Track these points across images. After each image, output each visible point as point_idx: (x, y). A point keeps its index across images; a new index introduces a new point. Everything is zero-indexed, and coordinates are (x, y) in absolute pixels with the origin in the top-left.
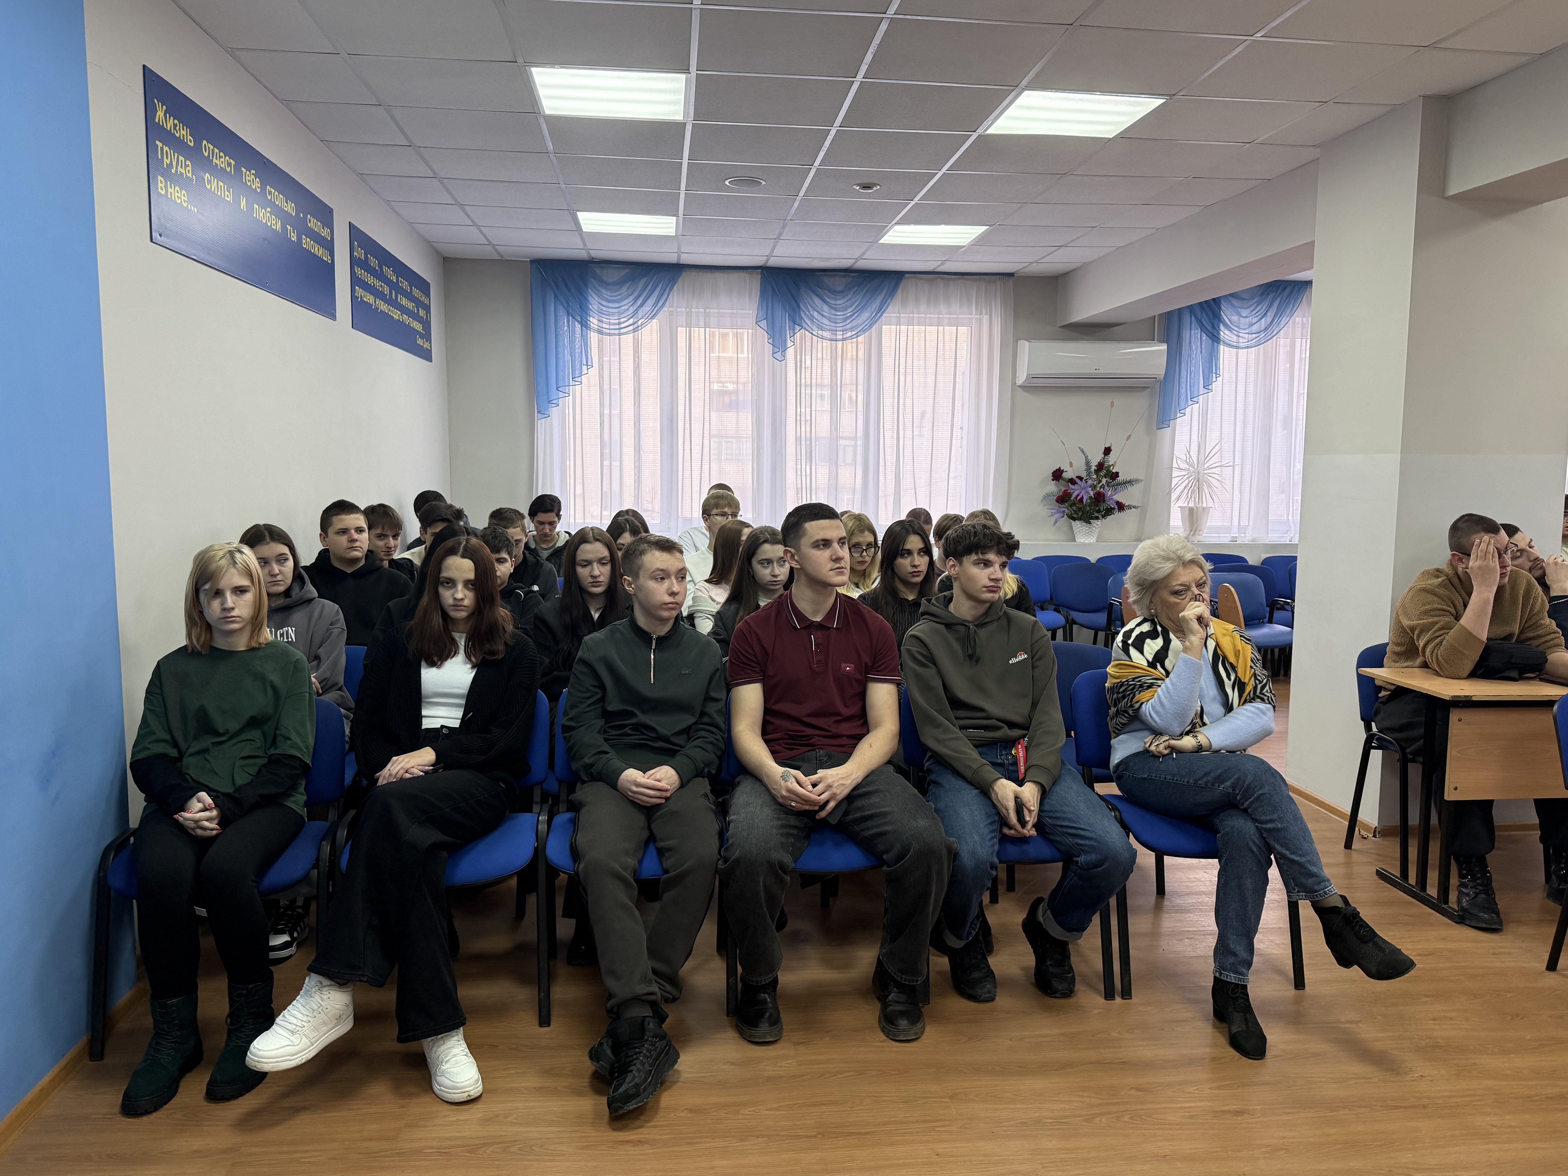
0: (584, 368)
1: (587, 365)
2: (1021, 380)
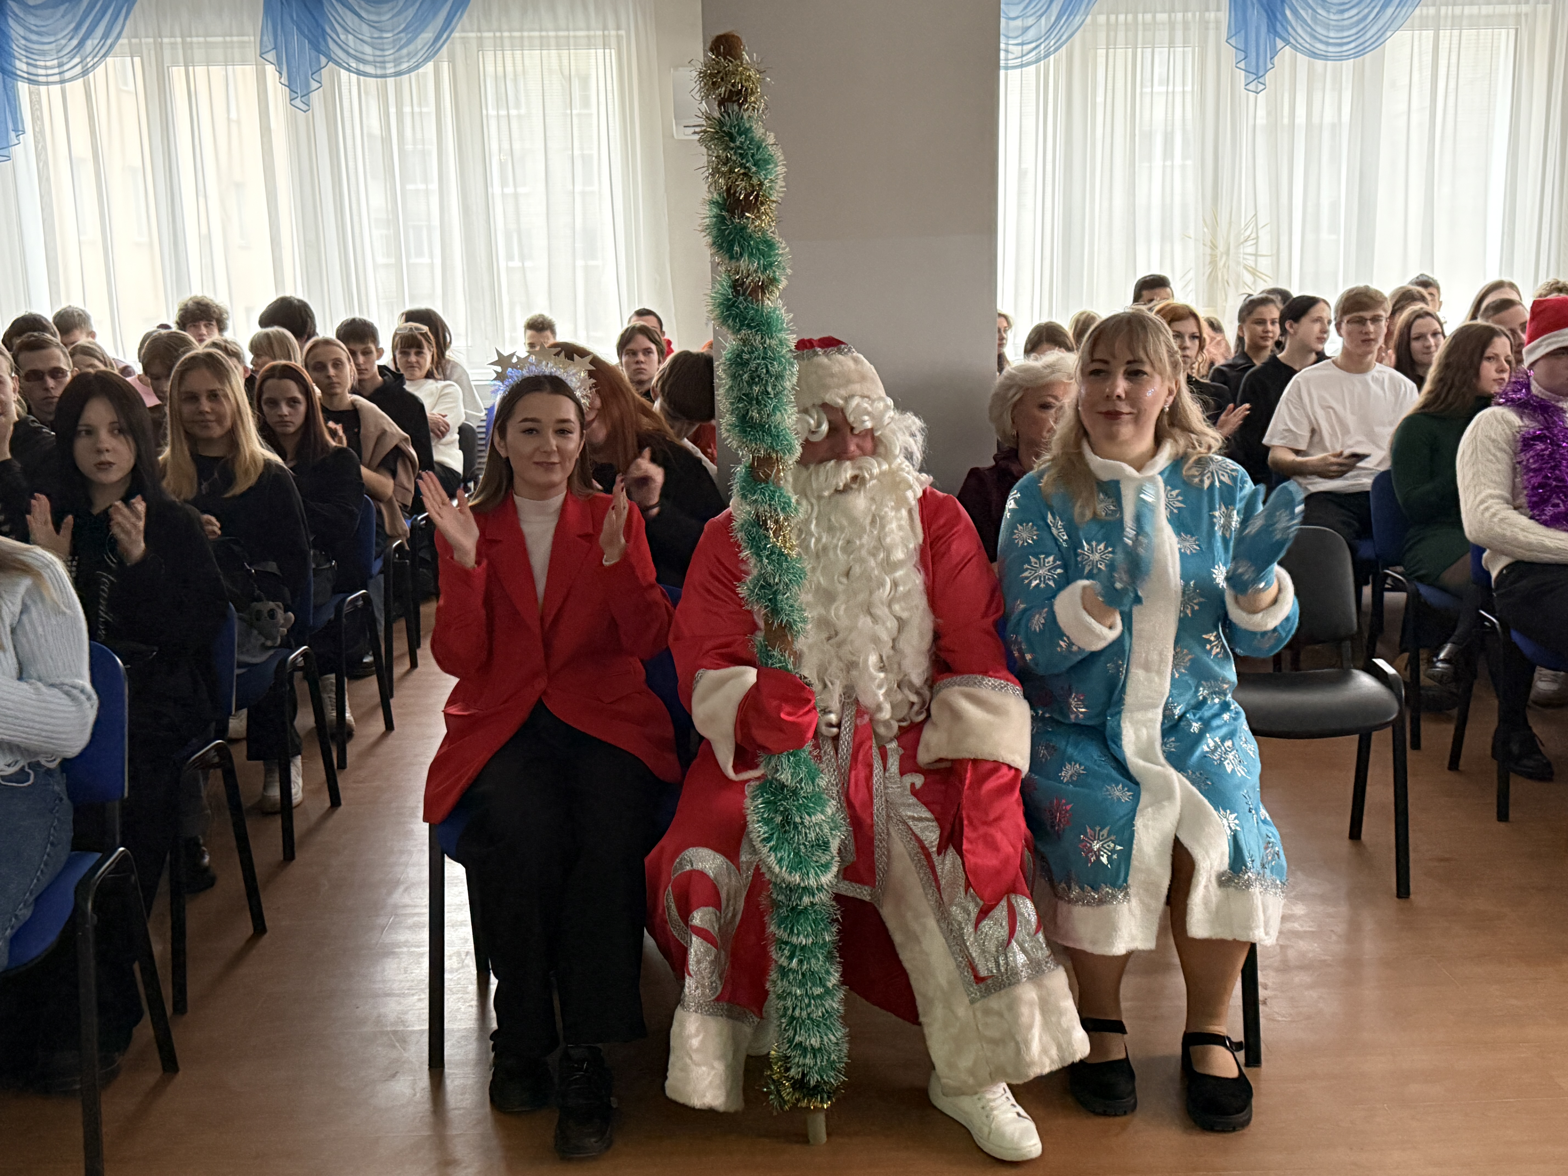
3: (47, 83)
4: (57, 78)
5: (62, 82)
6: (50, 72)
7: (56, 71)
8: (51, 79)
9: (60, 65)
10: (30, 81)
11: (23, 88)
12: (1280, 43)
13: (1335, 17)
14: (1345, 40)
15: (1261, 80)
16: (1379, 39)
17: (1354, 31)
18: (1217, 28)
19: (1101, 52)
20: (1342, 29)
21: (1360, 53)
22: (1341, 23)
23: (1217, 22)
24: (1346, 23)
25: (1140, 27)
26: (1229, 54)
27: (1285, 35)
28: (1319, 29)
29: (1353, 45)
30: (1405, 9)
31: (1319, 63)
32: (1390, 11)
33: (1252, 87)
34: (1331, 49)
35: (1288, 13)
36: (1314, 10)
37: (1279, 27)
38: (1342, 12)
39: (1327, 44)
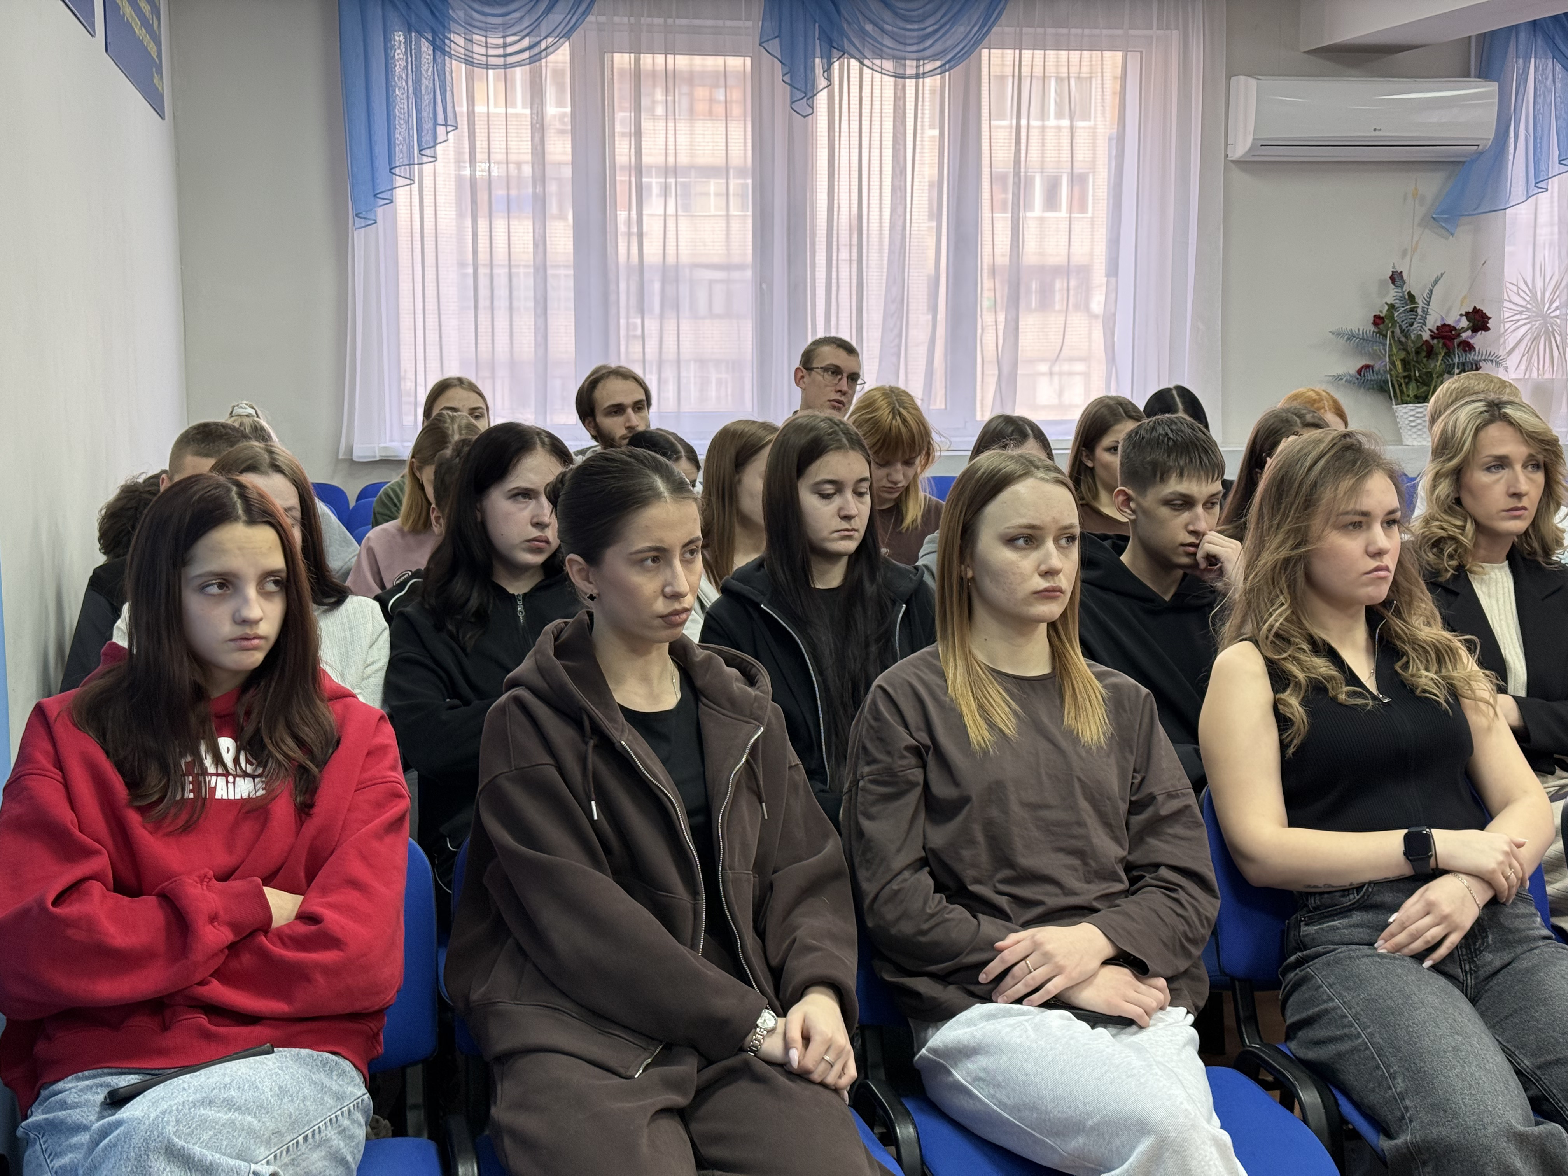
0: (441, 130)
1: (446, 125)
2: (1241, 147)
3: (487, 66)
4: (501, 61)
5: (505, 66)
6: (491, 52)
7: (501, 51)
8: (492, 61)
9: (505, 46)
10: (469, 62)
11: (458, 71)
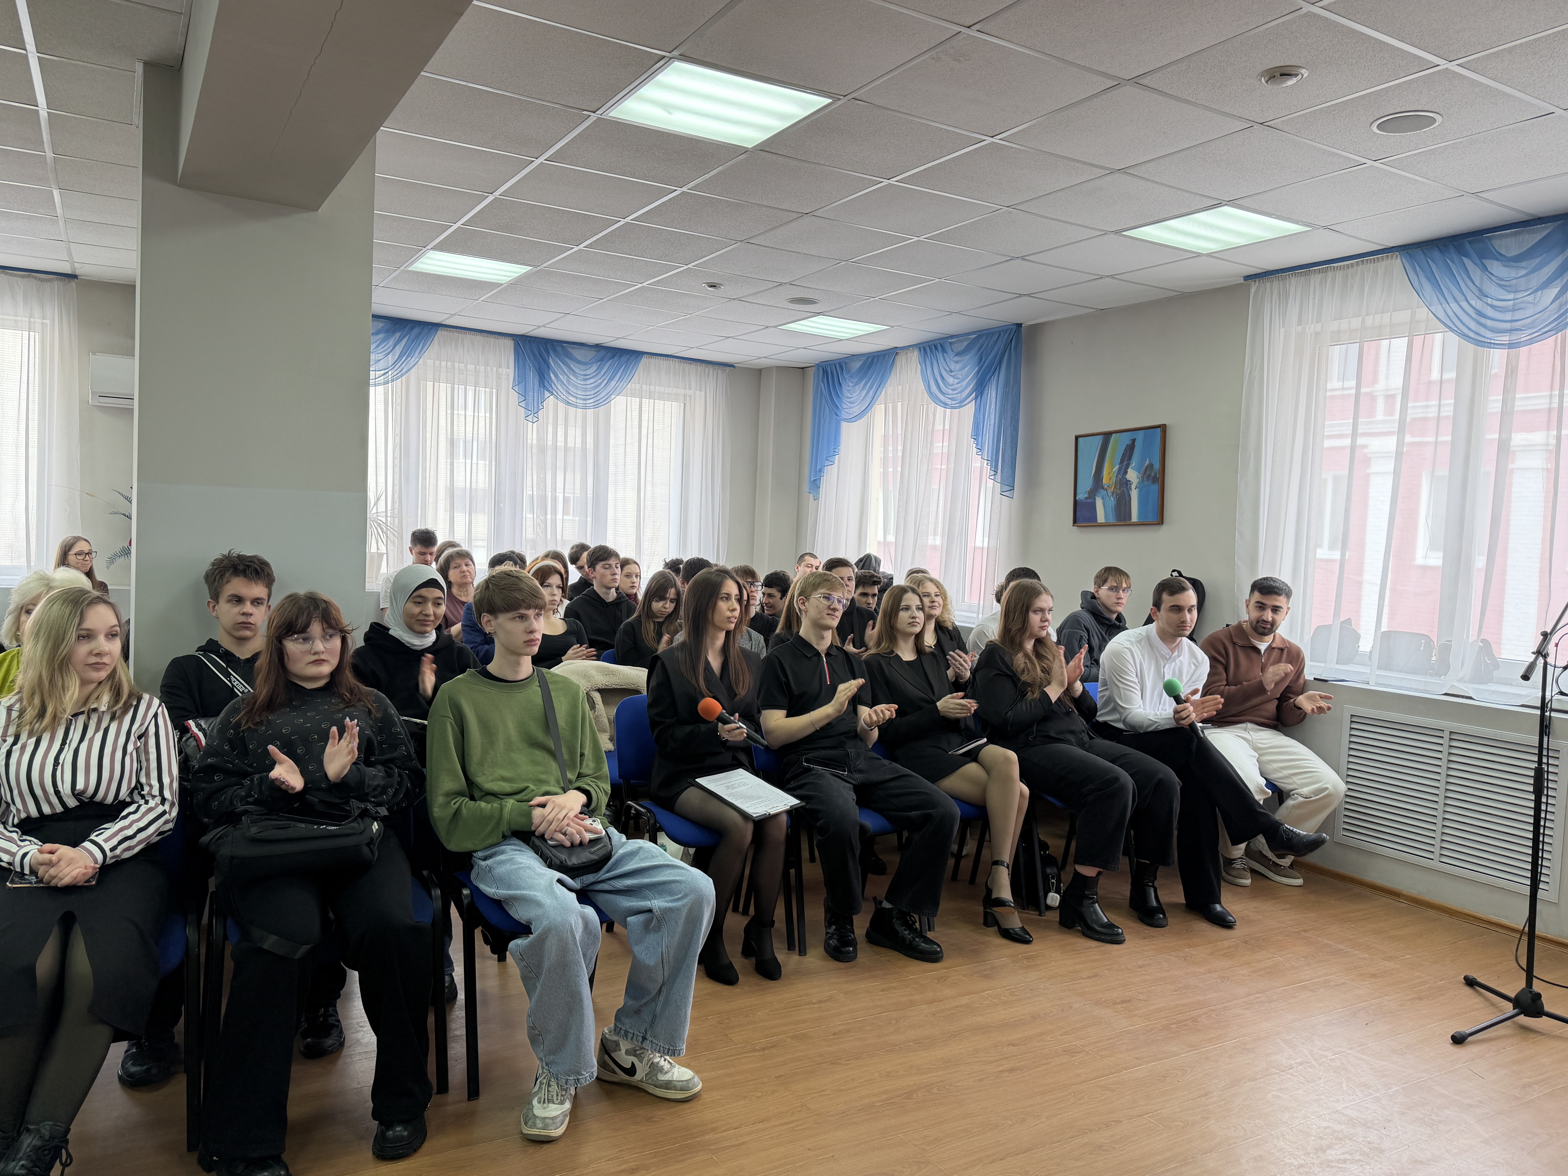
12: (547, 394)
13: (582, 382)
14: (588, 397)
15: (535, 415)
16: (607, 400)
17: (593, 392)
18: (508, 379)
19: (430, 384)
20: (586, 390)
21: (596, 406)
22: (585, 387)
23: (508, 375)
24: (588, 386)
25: (457, 371)
26: (514, 397)
27: (551, 389)
28: (571, 388)
29: (592, 401)
30: (622, 383)
31: (572, 410)
32: (613, 383)
33: (530, 418)
34: (578, 401)
35: (552, 375)
36: (567, 375)
37: (546, 384)
38: (586, 380)
39: (577, 398)
